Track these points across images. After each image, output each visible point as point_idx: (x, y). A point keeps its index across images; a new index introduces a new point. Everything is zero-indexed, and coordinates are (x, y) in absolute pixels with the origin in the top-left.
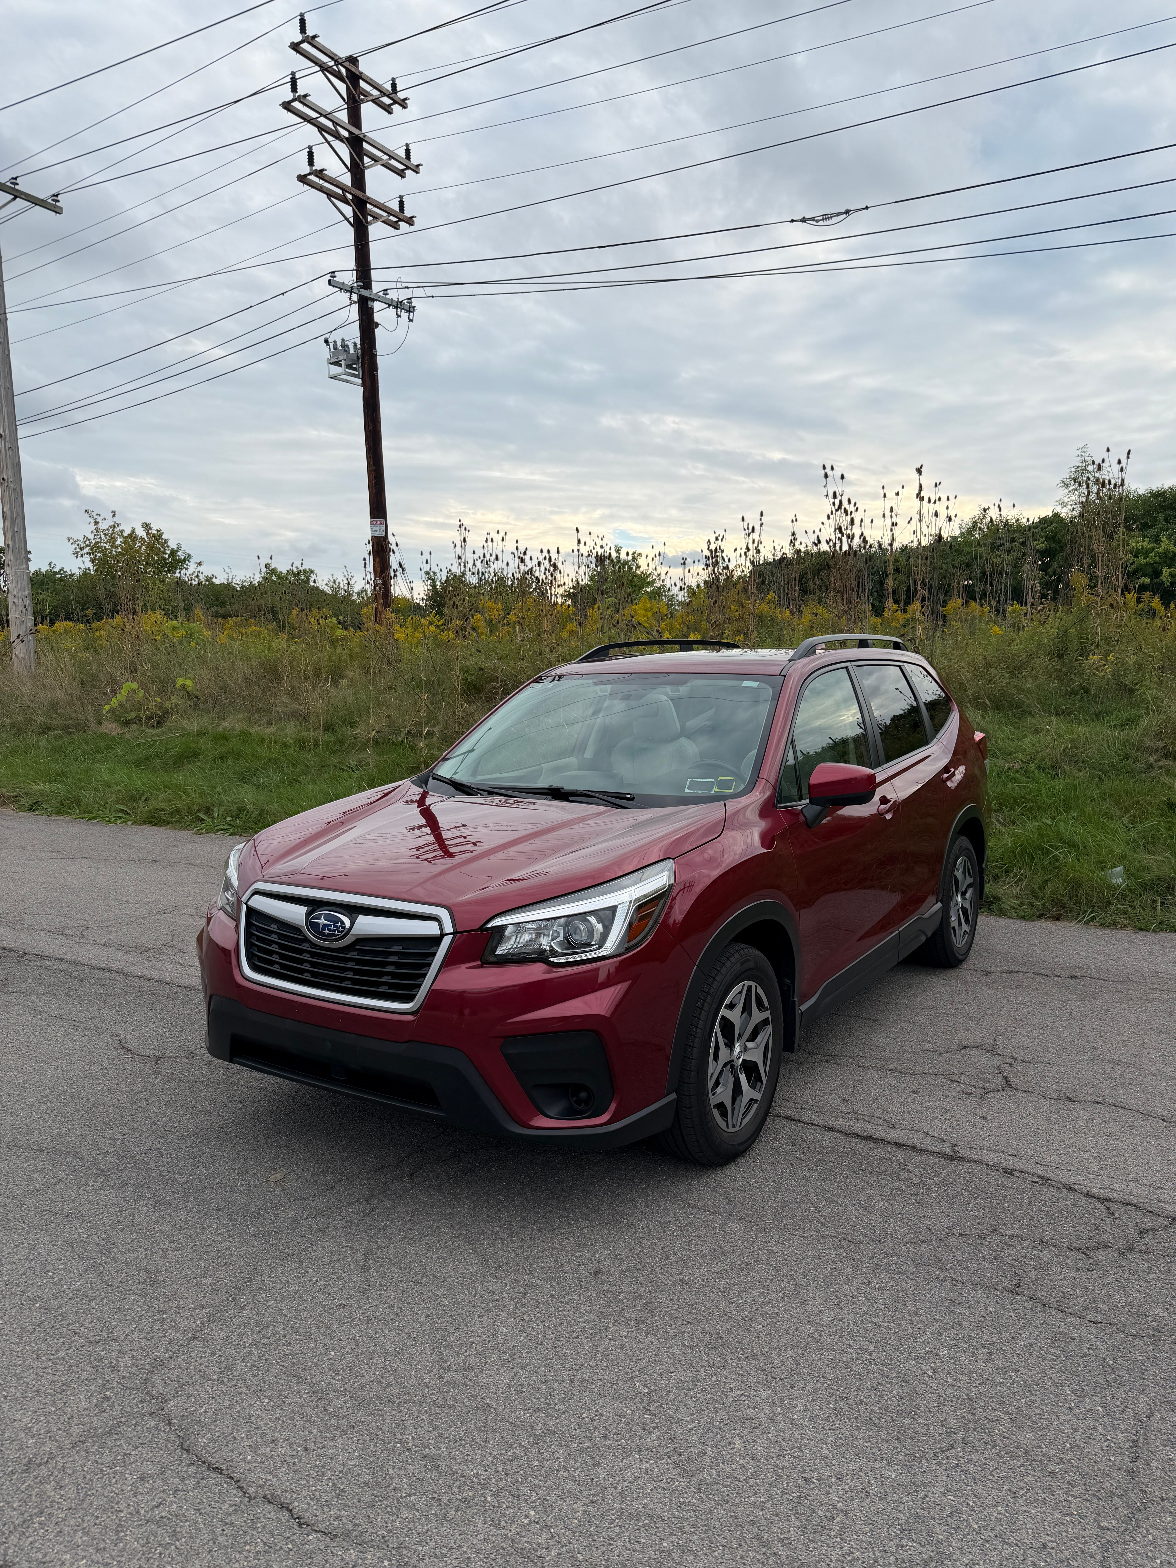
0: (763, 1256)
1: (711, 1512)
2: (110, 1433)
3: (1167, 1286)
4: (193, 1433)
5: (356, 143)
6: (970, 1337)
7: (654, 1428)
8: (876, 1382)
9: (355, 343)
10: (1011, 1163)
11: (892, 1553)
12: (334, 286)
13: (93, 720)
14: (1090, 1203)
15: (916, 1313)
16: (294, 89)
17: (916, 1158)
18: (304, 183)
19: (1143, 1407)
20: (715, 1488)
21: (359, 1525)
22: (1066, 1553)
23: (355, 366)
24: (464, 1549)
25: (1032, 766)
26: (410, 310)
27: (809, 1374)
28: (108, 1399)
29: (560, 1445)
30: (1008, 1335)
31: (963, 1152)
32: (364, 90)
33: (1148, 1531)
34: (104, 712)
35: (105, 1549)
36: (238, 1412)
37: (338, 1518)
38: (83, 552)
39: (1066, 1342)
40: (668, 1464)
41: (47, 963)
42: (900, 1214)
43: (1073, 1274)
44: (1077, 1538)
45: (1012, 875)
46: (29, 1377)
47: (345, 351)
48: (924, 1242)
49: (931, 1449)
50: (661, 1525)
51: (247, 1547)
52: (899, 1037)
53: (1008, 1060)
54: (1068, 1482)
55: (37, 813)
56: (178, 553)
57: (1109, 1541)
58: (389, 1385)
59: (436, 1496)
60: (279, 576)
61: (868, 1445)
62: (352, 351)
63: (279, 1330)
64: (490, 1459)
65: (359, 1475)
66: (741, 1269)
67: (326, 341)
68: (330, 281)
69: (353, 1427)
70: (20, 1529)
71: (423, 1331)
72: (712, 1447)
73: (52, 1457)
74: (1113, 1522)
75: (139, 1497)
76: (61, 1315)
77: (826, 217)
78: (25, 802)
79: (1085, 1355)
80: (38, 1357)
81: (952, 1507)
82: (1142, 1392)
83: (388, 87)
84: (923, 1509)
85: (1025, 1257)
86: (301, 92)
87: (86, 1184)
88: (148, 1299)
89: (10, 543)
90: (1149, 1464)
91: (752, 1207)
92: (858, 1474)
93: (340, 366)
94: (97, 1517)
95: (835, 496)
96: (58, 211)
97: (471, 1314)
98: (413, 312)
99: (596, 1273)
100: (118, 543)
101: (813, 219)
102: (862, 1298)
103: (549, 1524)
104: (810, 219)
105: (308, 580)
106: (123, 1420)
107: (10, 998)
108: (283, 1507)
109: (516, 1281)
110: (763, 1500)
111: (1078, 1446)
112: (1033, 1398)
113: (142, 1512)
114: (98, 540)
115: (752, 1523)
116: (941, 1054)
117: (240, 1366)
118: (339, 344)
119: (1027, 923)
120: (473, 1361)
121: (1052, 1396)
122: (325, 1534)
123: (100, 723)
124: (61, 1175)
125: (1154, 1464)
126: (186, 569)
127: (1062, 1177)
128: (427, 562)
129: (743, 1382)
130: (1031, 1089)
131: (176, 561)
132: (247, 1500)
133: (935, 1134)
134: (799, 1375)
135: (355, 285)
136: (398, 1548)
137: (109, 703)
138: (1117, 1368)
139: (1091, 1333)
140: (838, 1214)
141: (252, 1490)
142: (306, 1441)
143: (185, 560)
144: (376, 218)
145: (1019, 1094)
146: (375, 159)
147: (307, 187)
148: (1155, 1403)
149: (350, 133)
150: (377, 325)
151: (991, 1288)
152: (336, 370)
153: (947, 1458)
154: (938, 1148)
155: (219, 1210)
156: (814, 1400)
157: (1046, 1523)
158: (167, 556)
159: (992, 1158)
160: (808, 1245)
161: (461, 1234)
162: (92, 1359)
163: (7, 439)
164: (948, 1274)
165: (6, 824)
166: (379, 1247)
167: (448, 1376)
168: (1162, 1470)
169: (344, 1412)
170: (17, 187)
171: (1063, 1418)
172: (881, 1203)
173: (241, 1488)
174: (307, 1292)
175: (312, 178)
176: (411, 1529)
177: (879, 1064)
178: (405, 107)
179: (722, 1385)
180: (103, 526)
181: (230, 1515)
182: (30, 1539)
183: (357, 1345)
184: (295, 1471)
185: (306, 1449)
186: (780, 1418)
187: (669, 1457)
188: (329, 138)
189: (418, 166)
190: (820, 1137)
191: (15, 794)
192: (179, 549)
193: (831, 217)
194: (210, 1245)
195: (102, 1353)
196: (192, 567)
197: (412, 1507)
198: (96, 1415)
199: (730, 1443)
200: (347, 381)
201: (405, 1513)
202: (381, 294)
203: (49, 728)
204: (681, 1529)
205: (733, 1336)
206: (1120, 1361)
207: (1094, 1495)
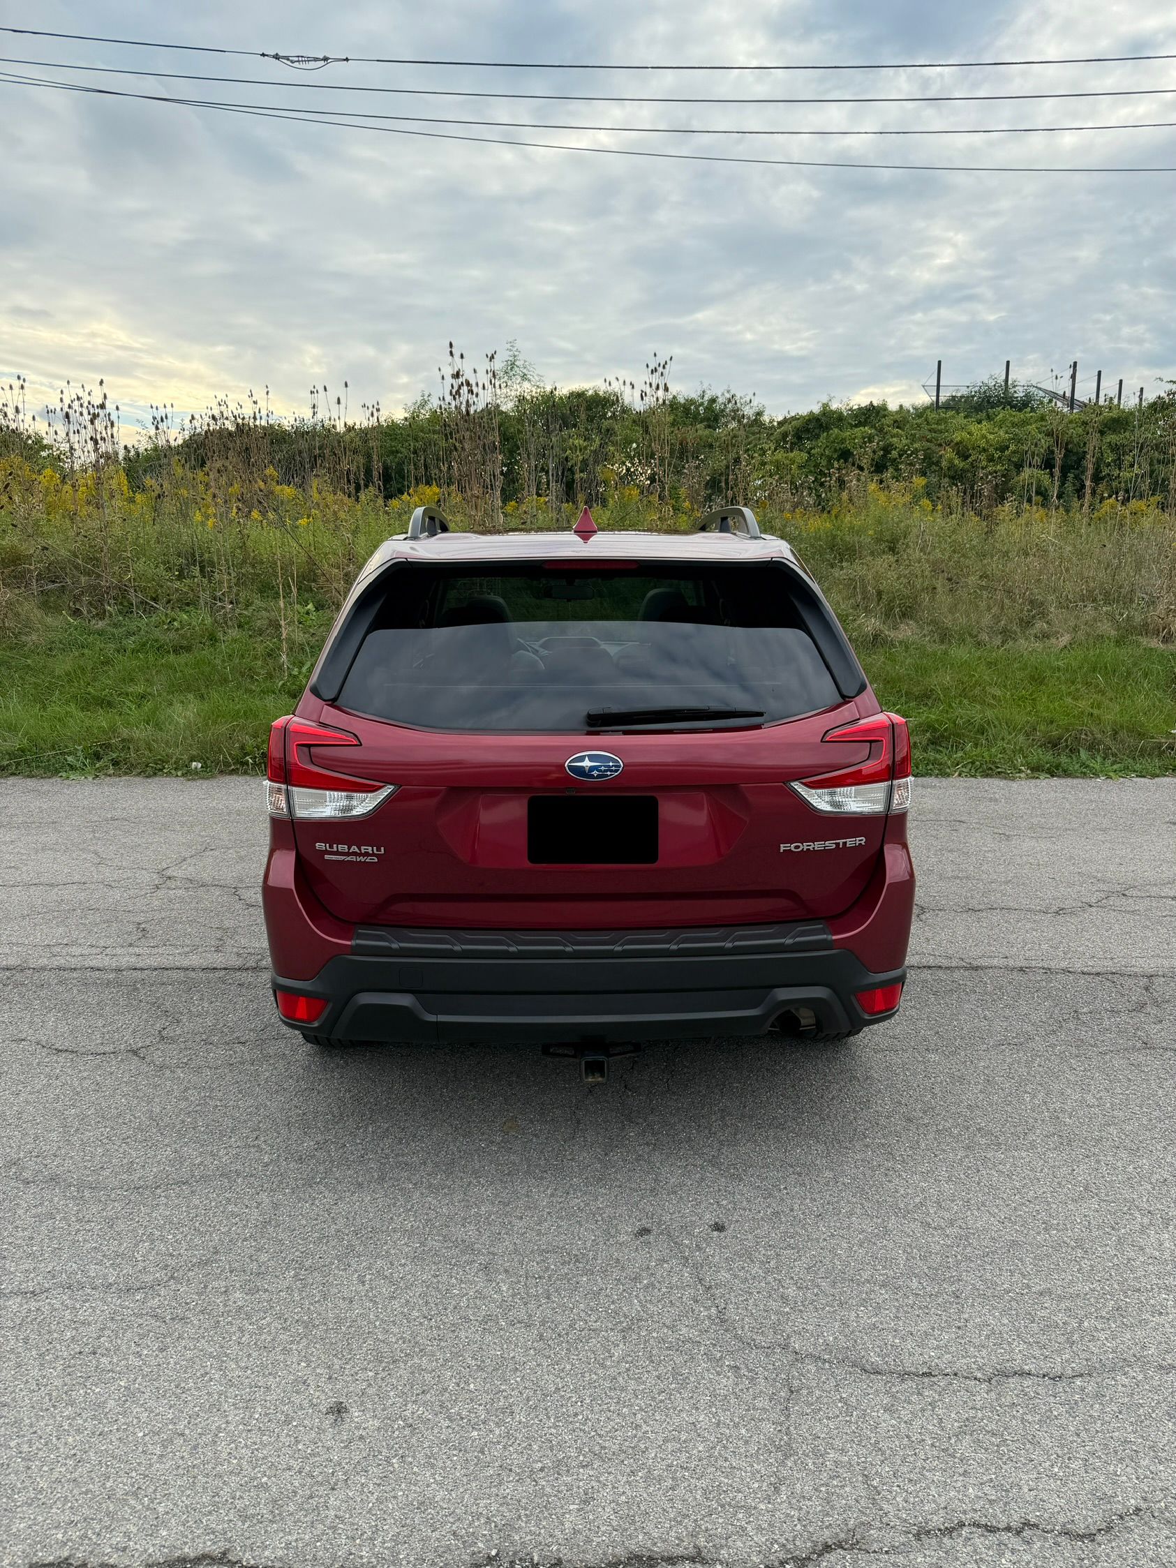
77: (302, 59)
101: (287, 58)
104: (284, 57)
193: (308, 61)
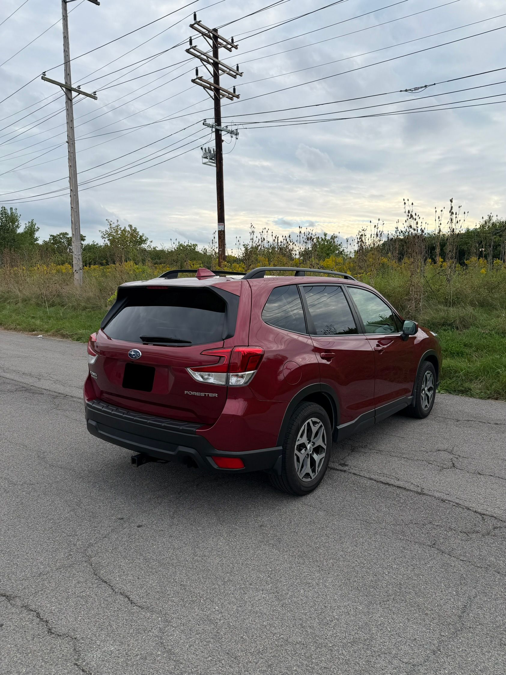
0: (330, 525)
1: (285, 614)
2: (70, 567)
3: (499, 550)
4: (99, 569)
5: (216, 65)
6: (408, 562)
7: (270, 583)
8: (363, 574)
9: (214, 149)
10: (445, 497)
11: (353, 635)
12: (205, 125)
13: (104, 305)
14: (475, 515)
15: (387, 551)
16: (191, 44)
17: (405, 493)
18: (194, 83)
19: (473, 593)
20: (289, 606)
21: (152, 605)
22: (423, 642)
23: (213, 159)
24: (189, 617)
25: (493, 332)
26: (237, 134)
27: (337, 570)
28: (71, 555)
29: (233, 586)
30: (424, 562)
31: (426, 492)
32: (220, 42)
33: (460, 638)
34: (108, 301)
35: (62, 604)
36: (117, 563)
37: (145, 602)
38: (105, 236)
39: (448, 567)
40: (273, 596)
41: (74, 399)
42: (392, 513)
43: (459, 542)
44: (430, 638)
45: (478, 379)
46: (45, 546)
47: (210, 152)
48: (399, 525)
49: (379, 601)
50: (265, 616)
51: (111, 608)
52: (411, 445)
53: (456, 456)
54: (432, 618)
55: (79, 342)
56: (143, 237)
57: (442, 640)
58: (173, 559)
59: (182, 598)
60: (184, 247)
61: (354, 597)
62: (212, 152)
63: (137, 537)
64: (206, 588)
65: (156, 589)
66: (320, 529)
67: (202, 148)
68: (203, 123)
69: (157, 572)
70: (34, 595)
71: (190, 542)
72: (291, 592)
73: (48, 572)
74: (447, 634)
75: (76, 588)
76: (59, 525)
77: (416, 89)
78: (75, 337)
79: (454, 572)
80: (49, 539)
81: (381, 622)
82: (475, 588)
83: (230, 41)
84: (370, 621)
85: (440, 534)
86: (193, 45)
87: (75, 481)
88: (91, 522)
89: (74, 233)
90: (468, 615)
91: (330, 507)
92: (347, 607)
93: (207, 158)
94: (61, 594)
95: (409, 212)
96: (95, 98)
97: (209, 537)
98: (238, 135)
99: (261, 526)
100: (119, 233)
101: (410, 90)
102: (366, 544)
103: (222, 612)
105: (195, 248)
106: (75, 562)
107: (59, 412)
108: (126, 596)
109: (229, 527)
110: (306, 612)
111: (441, 605)
112: (427, 586)
113: (77, 593)
114: (111, 232)
115: (300, 619)
116: (427, 452)
117: (120, 548)
118: (207, 149)
119: (483, 400)
120: (207, 554)
121: (436, 586)
122: (140, 607)
123: (106, 306)
124: (67, 477)
125: (471, 615)
126: (146, 244)
127: (466, 504)
128: (239, 241)
129: (310, 570)
130: (463, 469)
131: (142, 241)
132: (114, 593)
133: (416, 484)
134: (333, 569)
135: (214, 124)
136: (165, 614)
137: (110, 298)
138: (467, 578)
139: (459, 564)
140: (365, 512)
141: (116, 590)
142: (139, 575)
143: (145, 240)
144: (223, 96)
145: (457, 470)
146: (224, 71)
147: (195, 84)
148: (479, 593)
149: (214, 61)
150: (223, 141)
151: (421, 544)
152: (206, 160)
153: (385, 604)
154: (415, 489)
155: (122, 493)
156: (336, 579)
157: (418, 631)
158: (138, 239)
159: (437, 495)
160: (350, 522)
161: (212, 508)
162: (68, 541)
163: (74, 191)
164: (405, 538)
165: (67, 345)
166: (180, 511)
167: (196, 558)
168: (474, 617)
169: (155, 567)
170: (80, 90)
171: (437, 594)
172: (385, 509)
173: (113, 589)
174: (149, 524)
175: (197, 80)
176: (171, 608)
177: (399, 455)
178: (237, 49)
179: (301, 570)
180: (113, 226)
181: (107, 597)
182: (37, 598)
183: (164, 544)
184: (133, 585)
185: (138, 578)
186: (321, 584)
187: (274, 594)
188: (205, 63)
189: (242, 73)
190: (366, 482)
191: (71, 334)
192: (143, 236)
193: (418, 89)
194: (117, 505)
195: (72, 540)
196: (148, 243)
197: (173, 601)
198: (66, 560)
199: (299, 591)
200: (210, 165)
201: (170, 603)
202: (225, 128)
203: (86, 308)
204: (272, 619)
205: (310, 553)
206: (469, 576)
207: (442, 623)
